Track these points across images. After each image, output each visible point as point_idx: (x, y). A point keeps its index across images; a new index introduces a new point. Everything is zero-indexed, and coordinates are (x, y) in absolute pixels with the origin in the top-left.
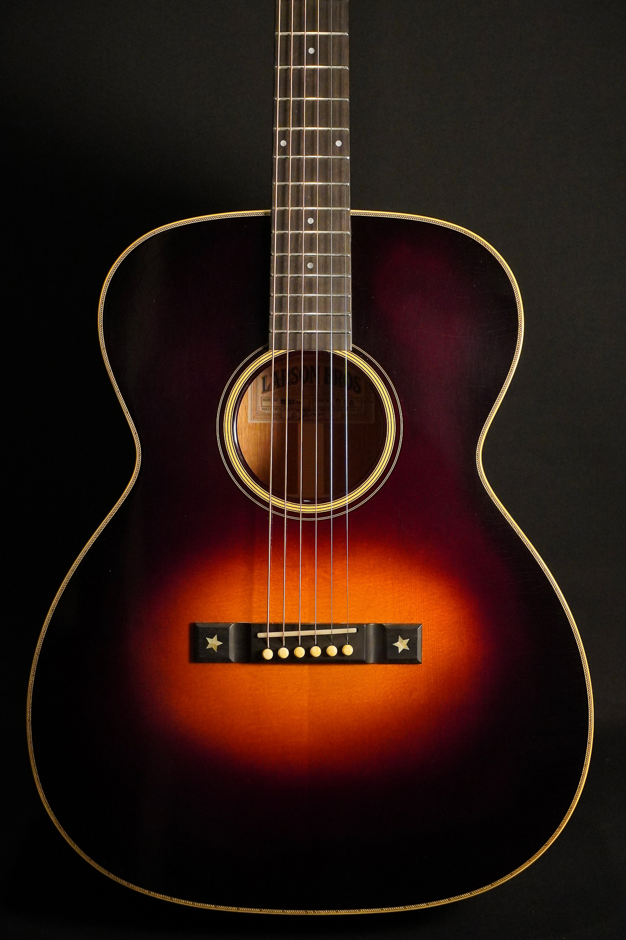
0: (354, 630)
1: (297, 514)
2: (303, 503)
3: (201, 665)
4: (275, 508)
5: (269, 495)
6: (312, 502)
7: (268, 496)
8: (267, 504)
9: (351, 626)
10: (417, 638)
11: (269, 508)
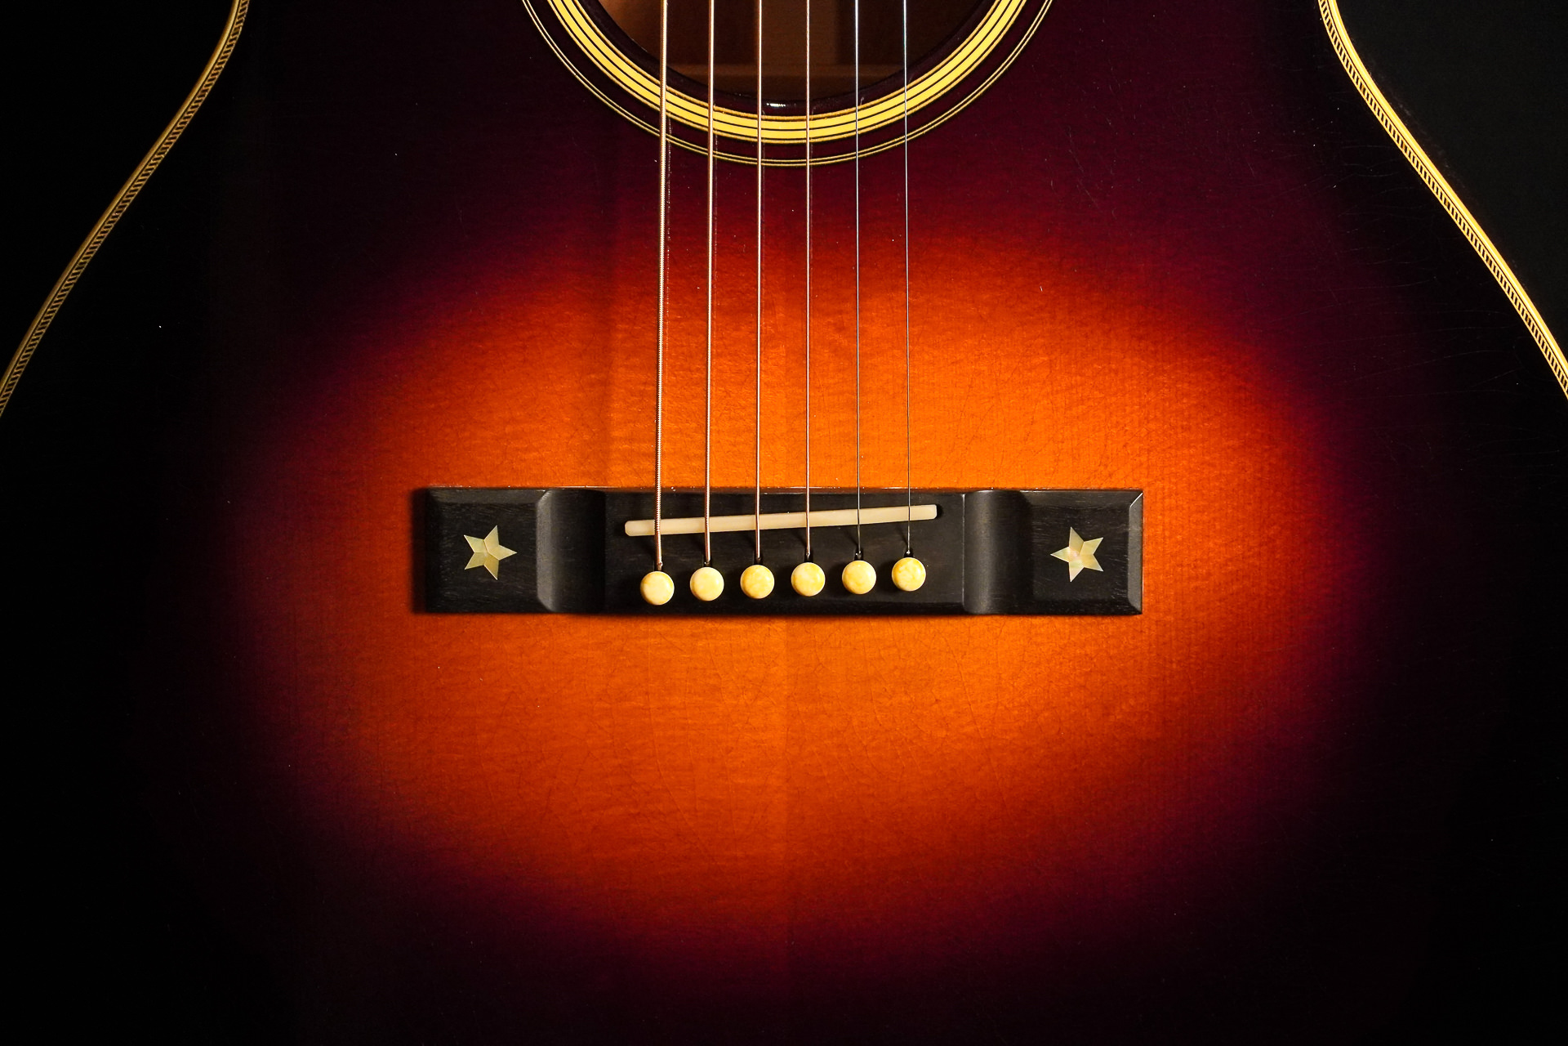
0: (929, 512)
1: (746, 147)
2: (768, 111)
3: (448, 622)
4: (678, 128)
5: (660, 86)
6: (794, 109)
7: (657, 90)
8: (652, 116)
9: (918, 497)
10: (1126, 535)
11: (658, 126)
